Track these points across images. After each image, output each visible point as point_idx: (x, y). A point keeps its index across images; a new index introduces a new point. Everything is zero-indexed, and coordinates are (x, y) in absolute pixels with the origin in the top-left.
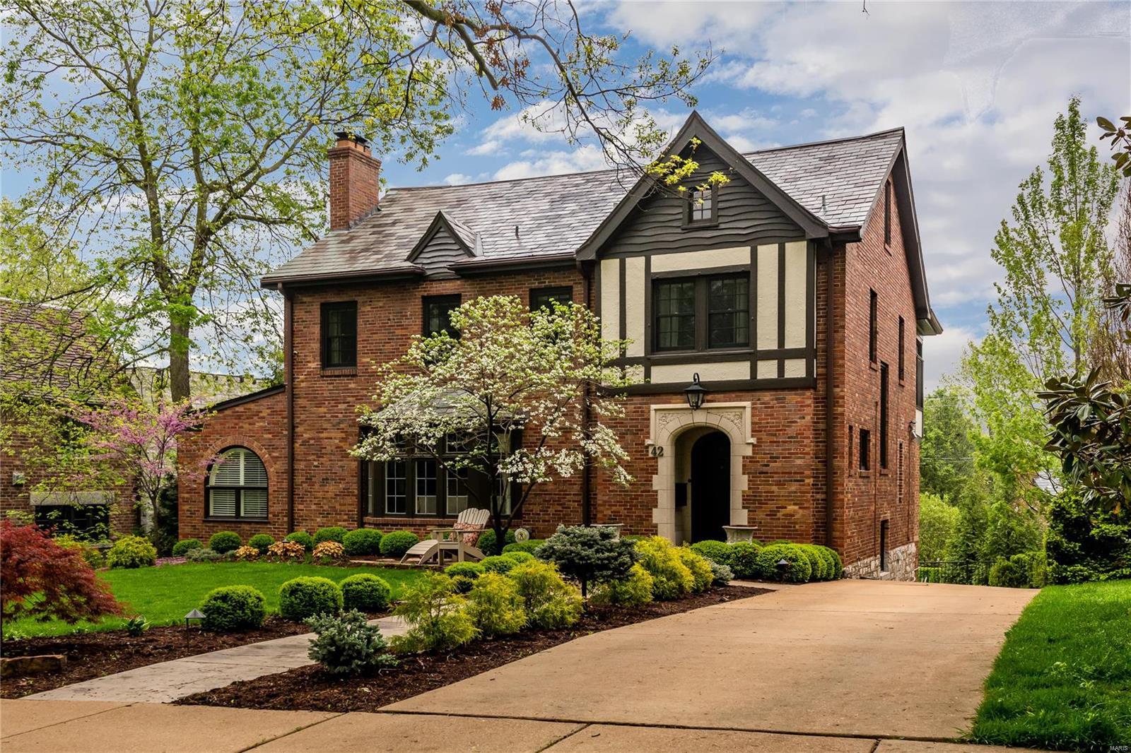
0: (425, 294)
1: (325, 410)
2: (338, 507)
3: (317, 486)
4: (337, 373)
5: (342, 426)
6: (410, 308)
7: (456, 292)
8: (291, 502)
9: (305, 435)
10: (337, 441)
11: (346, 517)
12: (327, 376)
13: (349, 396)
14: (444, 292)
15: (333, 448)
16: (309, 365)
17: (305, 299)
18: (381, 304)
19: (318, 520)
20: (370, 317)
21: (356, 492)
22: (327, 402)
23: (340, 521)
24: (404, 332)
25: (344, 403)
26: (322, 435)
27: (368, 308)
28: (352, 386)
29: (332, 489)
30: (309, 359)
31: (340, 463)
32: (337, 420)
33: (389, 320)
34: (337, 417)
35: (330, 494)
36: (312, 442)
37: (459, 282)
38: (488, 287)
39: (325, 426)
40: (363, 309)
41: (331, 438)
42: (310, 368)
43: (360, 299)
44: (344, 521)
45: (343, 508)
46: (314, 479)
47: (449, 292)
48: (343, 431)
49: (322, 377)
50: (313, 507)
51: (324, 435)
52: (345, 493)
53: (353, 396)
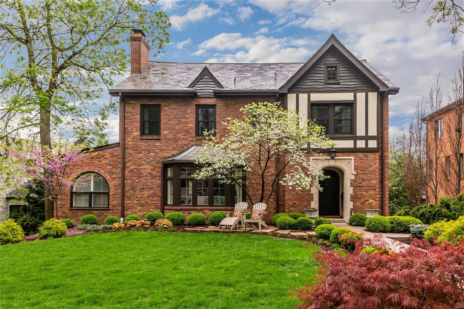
0: (198, 104)
1: (143, 155)
2: (149, 202)
3: (138, 192)
4: (150, 138)
5: (152, 163)
6: (189, 109)
7: (214, 104)
8: (123, 200)
9: (131, 167)
10: (149, 170)
11: (154, 207)
12: (144, 139)
13: (156, 149)
14: (208, 103)
15: (147, 173)
16: (134, 133)
17: (131, 102)
18: (174, 107)
19: (138, 208)
20: (168, 113)
21: (160, 195)
22: (144, 152)
23: (150, 208)
24: (186, 120)
25: (153, 152)
26: (140, 167)
27: (167, 108)
28: (158, 144)
29: (146, 193)
30: (133, 131)
31: (150, 181)
32: (149, 160)
33: (178, 114)
34: (149, 159)
35: (146, 196)
36: (135, 170)
37: (215, 99)
38: (230, 102)
39: (142, 163)
40: (164, 108)
41: (146, 169)
42: (134, 135)
43: (162, 104)
44: (153, 208)
45: (152, 202)
46: (136, 189)
47: (210, 104)
48: (152, 165)
49: (141, 139)
50: (136, 202)
51: (142, 167)
52: (154, 195)
53: (158, 149)
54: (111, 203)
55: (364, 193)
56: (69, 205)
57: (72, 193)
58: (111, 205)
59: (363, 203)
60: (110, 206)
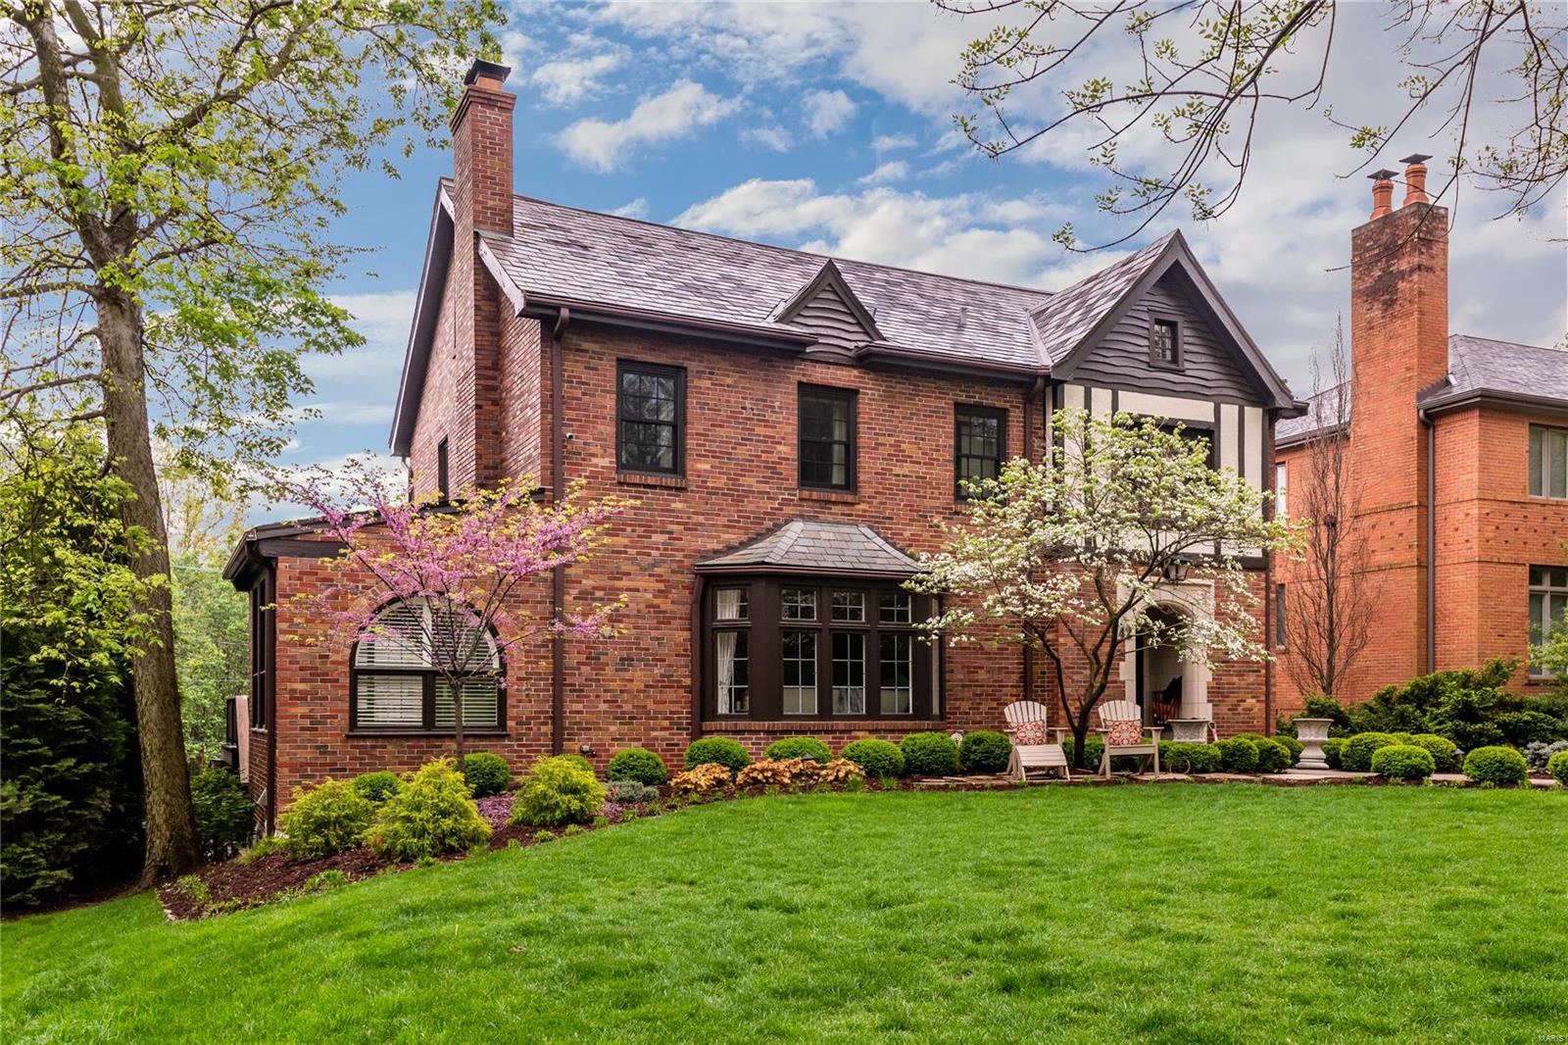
0: (804, 380)
1: (626, 541)
2: (650, 706)
3: (609, 671)
4: (651, 481)
5: (657, 570)
6: (779, 396)
7: (853, 386)
8: (558, 701)
9: (584, 582)
10: (650, 596)
11: (666, 723)
12: (629, 485)
13: (672, 523)
14: (834, 383)
15: (642, 606)
16: (595, 460)
17: (586, 345)
18: (729, 381)
19: (612, 728)
20: (710, 398)
21: (687, 681)
22: (629, 529)
23: (654, 729)
24: (769, 432)
25: (662, 532)
26: (618, 584)
27: (708, 383)
28: (678, 505)
29: (639, 676)
30: (593, 450)
31: (654, 633)
32: (650, 560)
33: (744, 408)
34: (649, 555)
35: (638, 685)
36: (599, 594)
37: (855, 372)
38: (899, 388)
39: (625, 567)
40: (697, 382)
41: (638, 590)
42: (596, 466)
43: (692, 366)
44: (663, 729)
45: (661, 708)
46: (603, 659)
47: (841, 384)
48: (659, 578)
49: (620, 483)
50: (603, 707)
51: (624, 583)
52: (666, 683)
53: (678, 523)
54: (511, 712)
55: (1235, 679)
56: (343, 720)
57: (356, 674)
58: (512, 719)
59: (1233, 709)
60: (511, 723)
